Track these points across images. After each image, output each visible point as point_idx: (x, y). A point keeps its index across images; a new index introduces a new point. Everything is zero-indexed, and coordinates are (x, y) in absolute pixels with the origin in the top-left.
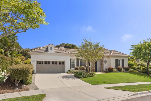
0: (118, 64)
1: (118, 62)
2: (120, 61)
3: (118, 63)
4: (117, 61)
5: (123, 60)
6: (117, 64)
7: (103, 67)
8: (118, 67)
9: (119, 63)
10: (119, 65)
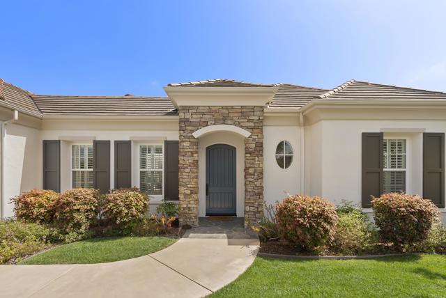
0: (387, 169)
1: (387, 154)
2: (401, 145)
3: (388, 161)
4: (373, 145)
5: (428, 137)
6: (380, 174)
7: (260, 194)
8: (384, 198)
9: (399, 160)
10: (399, 182)
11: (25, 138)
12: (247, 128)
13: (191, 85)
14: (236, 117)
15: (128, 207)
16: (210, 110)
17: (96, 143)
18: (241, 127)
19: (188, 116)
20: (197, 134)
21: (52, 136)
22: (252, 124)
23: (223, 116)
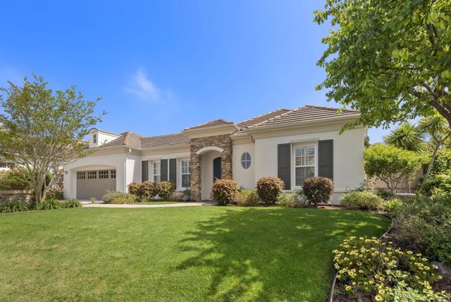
11: (134, 161)
12: (222, 147)
13: (197, 127)
14: (216, 142)
15: (164, 188)
16: (205, 139)
17: (162, 161)
18: (219, 147)
19: (194, 144)
20: (198, 153)
21: (145, 159)
22: (224, 145)
23: (210, 141)
